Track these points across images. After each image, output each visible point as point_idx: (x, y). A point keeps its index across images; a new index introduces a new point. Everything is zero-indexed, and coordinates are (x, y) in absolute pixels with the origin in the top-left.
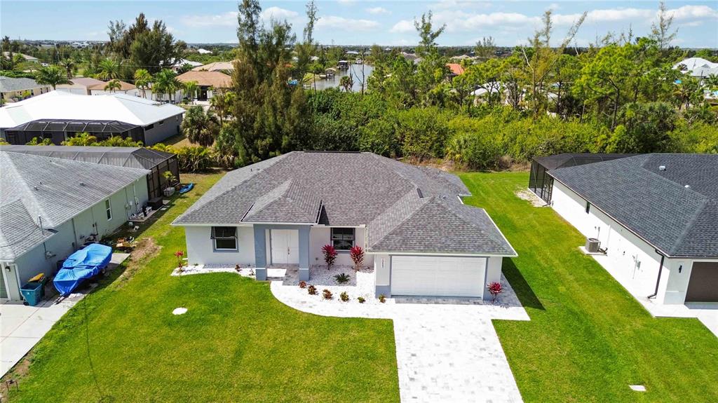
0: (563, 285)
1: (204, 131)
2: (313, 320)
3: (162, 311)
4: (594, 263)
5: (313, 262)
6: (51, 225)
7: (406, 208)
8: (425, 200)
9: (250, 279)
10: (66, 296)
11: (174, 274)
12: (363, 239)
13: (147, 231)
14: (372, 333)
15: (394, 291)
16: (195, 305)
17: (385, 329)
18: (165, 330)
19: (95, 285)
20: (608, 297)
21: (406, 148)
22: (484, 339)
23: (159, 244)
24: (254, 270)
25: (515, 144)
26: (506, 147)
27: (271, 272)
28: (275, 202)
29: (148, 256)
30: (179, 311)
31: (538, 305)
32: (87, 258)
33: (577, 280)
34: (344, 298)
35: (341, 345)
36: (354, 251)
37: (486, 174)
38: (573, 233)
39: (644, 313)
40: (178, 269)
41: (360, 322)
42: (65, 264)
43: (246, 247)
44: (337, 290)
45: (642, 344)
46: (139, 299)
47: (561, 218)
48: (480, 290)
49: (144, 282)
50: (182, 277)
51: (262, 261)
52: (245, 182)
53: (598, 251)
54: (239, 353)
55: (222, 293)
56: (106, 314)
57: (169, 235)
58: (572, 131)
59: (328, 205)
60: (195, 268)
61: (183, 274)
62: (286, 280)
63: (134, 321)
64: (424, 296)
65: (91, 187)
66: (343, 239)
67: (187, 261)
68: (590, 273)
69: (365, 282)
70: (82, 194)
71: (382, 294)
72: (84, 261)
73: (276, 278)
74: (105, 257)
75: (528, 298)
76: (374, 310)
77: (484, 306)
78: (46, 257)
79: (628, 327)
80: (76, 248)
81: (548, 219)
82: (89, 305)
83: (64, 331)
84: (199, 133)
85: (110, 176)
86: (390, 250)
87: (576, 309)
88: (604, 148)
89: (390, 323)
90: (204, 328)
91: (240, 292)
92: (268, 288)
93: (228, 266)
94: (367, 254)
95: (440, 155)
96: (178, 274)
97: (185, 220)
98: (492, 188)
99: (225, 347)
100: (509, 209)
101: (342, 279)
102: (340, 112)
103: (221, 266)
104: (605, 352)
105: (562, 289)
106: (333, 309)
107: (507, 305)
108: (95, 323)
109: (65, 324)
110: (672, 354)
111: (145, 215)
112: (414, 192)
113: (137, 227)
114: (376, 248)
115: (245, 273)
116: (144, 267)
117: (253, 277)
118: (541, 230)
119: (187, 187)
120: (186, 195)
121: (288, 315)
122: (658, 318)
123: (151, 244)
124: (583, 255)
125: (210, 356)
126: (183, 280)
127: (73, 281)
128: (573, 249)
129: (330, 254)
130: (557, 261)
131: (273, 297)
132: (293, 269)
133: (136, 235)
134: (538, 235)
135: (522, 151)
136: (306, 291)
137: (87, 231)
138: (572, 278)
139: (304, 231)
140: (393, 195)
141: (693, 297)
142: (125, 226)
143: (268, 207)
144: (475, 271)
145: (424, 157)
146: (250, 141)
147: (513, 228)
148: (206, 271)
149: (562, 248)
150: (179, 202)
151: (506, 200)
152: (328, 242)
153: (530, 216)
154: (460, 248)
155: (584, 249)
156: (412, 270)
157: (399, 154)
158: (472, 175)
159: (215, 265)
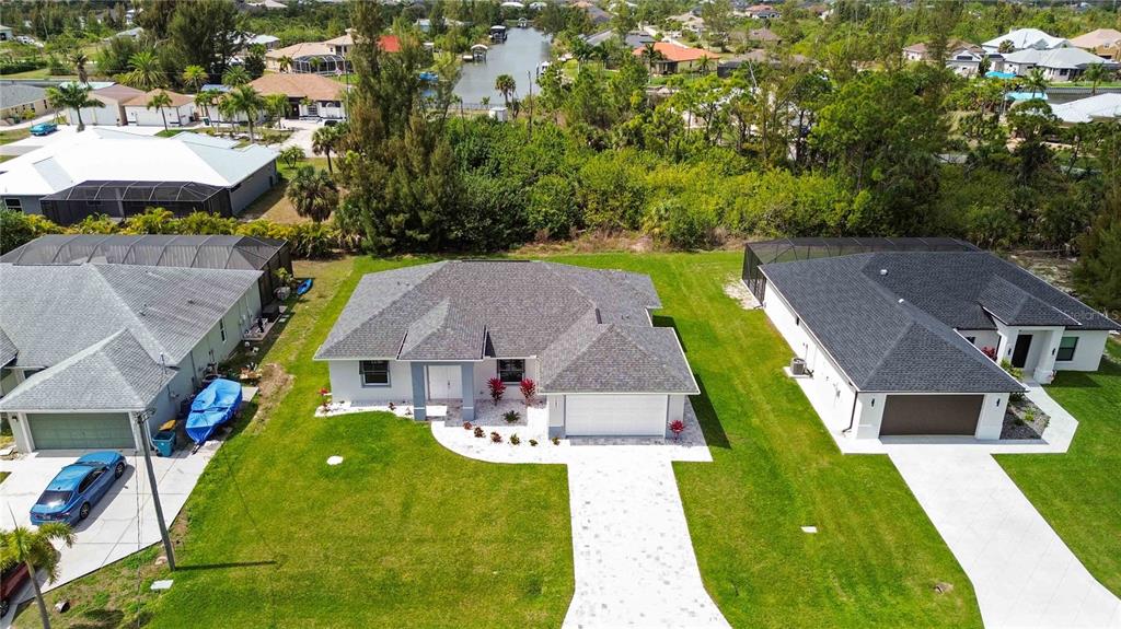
0: (758, 416)
1: (318, 201)
2: (481, 467)
3: (315, 460)
4: (796, 390)
5: (479, 397)
6: (173, 361)
7: (582, 336)
8: (603, 328)
9: (407, 419)
10: (202, 444)
11: (318, 414)
12: (534, 372)
13: (270, 353)
14: (545, 481)
15: (569, 431)
16: (351, 453)
17: (559, 474)
18: (323, 483)
19: (229, 430)
20: (802, 431)
21: (590, 216)
22: (661, 483)
23: (289, 372)
24: (412, 408)
25: (733, 209)
26: (720, 214)
27: (431, 410)
28: (433, 334)
29: (280, 388)
30: (335, 460)
31: (725, 443)
32: (217, 399)
33: (773, 410)
34: (515, 441)
35: (513, 494)
36: (524, 384)
37: (691, 256)
38: (782, 348)
39: (834, 448)
40: (322, 408)
41: (532, 467)
42: (193, 407)
43: (401, 381)
44: (506, 431)
45: (824, 483)
46: (285, 447)
47: (772, 326)
48: (661, 427)
49: (284, 424)
50: (329, 418)
51: (420, 399)
52: (394, 303)
53: (804, 373)
54: (406, 506)
55: (378, 437)
56: (251, 465)
57: (298, 359)
58: (806, 195)
59: (493, 331)
60: (342, 407)
61: (329, 414)
62: (448, 420)
63: (286, 472)
64: (601, 436)
65: (203, 305)
66: (512, 372)
67: (330, 397)
68: (790, 401)
69: (537, 420)
70: (194, 316)
72: (215, 403)
73: (437, 418)
74: (236, 396)
75: (715, 435)
76: (547, 454)
77: (664, 446)
78: (171, 399)
79: (815, 465)
80: (199, 387)
81: (755, 328)
82: (230, 454)
83: (212, 486)
84: (311, 203)
85: (218, 285)
86: (563, 390)
87: (766, 446)
88: (845, 217)
89: (563, 469)
90: (365, 480)
91: (398, 436)
92: (429, 430)
93: (379, 403)
94: (538, 393)
95: (635, 227)
96: (323, 415)
97: (328, 352)
98: (697, 280)
99: (392, 500)
100: (713, 313)
101: (512, 418)
102: (499, 164)
103: (370, 403)
104: (785, 493)
105: (755, 421)
106: (502, 454)
107: (690, 444)
108: (243, 475)
109: (211, 477)
110: (850, 495)
111: (262, 331)
112: (591, 314)
113: (257, 349)
114: (548, 388)
115: (400, 411)
116: (278, 404)
117: (410, 417)
118: (745, 342)
119: (305, 285)
120: (306, 296)
121: (454, 462)
122: (847, 455)
123: (280, 373)
124: (786, 378)
125: (378, 510)
126: (332, 423)
127: (208, 428)
128: (777, 370)
129: (496, 389)
130: (756, 386)
131: (436, 442)
132: (455, 406)
133: (258, 360)
134: (742, 350)
135: (741, 220)
136: (471, 432)
138: (768, 407)
139: (467, 368)
140: (569, 318)
141: (888, 431)
142: (241, 347)
143: (426, 342)
144: (655, 408)
145: (613, 230)
146: (381, 214)
147: (714, 340)
148: (355, 410)
149: (764, 369)
150: (298, 308)
151: (711, 299)
152: (495, 375)
153: (737, 323)
154: (640, 386)
155: (788, 371)
156: (588, 409)
157: (581, 225)
158: (675, 258)
159: (362, 402)
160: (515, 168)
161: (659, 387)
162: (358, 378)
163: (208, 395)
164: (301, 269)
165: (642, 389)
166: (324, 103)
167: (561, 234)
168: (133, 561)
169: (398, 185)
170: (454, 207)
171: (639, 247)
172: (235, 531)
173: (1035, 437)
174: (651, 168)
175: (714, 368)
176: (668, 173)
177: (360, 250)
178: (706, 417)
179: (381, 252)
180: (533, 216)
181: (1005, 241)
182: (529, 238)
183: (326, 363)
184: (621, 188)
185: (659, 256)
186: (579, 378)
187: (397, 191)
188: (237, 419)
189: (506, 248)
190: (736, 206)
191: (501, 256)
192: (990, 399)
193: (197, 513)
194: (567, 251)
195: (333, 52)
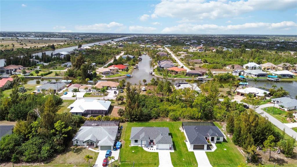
2: (149, 152)
3: (131, 151)
4: (185, 144)
5: (148, 144)
6: (114, 140)
7: (160, 137)
8: (162, 136)
10: (118, 149)
12: (154, 141)
15: (159, 148)
16: (135, 151)
17: (157, 153)
18: (132, 154)
19: (120, 148)
20: (185, 149)
21: (160, 115)
22: (168, 154)
26: (180, 115)
27: (143, 146)
29: (124, 143)
30: (133, 151)
33: (182, 146)
34: (152, 149)
35: (153, 155)
36: (153, 143)
37: (176, 122)
41: (154, 152)
43: (139, 142)
44: (152, 148)
45: (186, 155)
46: (127, 150)
47: (184, 135)
48: (169, 148)
49: (126, 147)
51: (142, 144)
52: (138, 133)
53: (187, 141)
54: (142, 156)
55: (137, 149)
56: (124, 152)
57: (125, 139)
59: (150, 137)
60: (132, 145)
62: (145, 147)
63: (128, 153)
64: (162, 149)
65: (114, 132)
66: (152, 141)
67: (130, 144)
69: (155, 147)
70: (114, 134)
71: (157, 149)
74: (120, 144)
75: (175, 149)
76: (156, 151)
77: (169, 150)
78: (114, 144)
79: (186, 153)
81: (182, 135)
82: (121, 151)
83: (121, 154)
84: (121, 114)
85: (115, 129)
86: (158, 144)
87: (181, 150)
88: (198, 116)
90: (137, 153)
91: (140, 149)
92: (143, 148)
93: (136, 145)
94: (155, 144)
95: (167, 117)
96: (130, 146)
99: (140, 156)
100: (177, 132)
101: (152, 147)
104: (182, 155)
105: (180, 147)
106: (151, 151)
107: (172, 150)
110: (188, 156)
111: (119, 135)
112: (161, 134)
113: (119, 137)
114: (156, 144)
115: (139, 146)
116: (124, 145)
119: (121, 127)
120: (122, 129)
121: (146, 152)
122: (189, 151)
123: (123, 141)
126: (132, 147)
130: (181, 143)
132: (145, 145)
133: (120, 139)
134: (180, 138)
136: (148, 148)
139: (147, 141)
140: (158, 134)
141: (194, 149)
142: (117, 137)
143: (143, 138)
144: (168, 146)
145: (164, 117)
146: (131, 116)
147: (176, 136)
148: (134, 146)
149: (182, 141)
150: (122, 131)
151: (177, 130)
152: (150, 142)
153: (180, 134)
154: (166, 143)
155: (185, 141)
156: (161, 146)
157: (159, 116)
158: (173, 122)
159: (135, 145)
160: (149, 107)
161: (168, 143)
162: (134, 142)
163: (117, 144)
164: (121, 124)
165: (166, 144)
166: (113, 87)
167: (156, 118)
168: (116, 161)
169: (134, 112)
170: (142, 115)
171: (168, 120)
172: (125, 158)
173: (211, 150)
174: (170, 106)
175: (176, 141)
176: (173, 107)
177: (128, 121)
178: (174, 147)
179: (131, 121)
180: (152, 115)
181: (221, 121)
182: (152, 119)
183: (130, 140)
184: (165, 111)
185: (171, 122)
186: (159, 142)
187: (134, 113)
188: (121, 146)
189: (148, 121)
190: (182, 114)
191: (148, 122)
192: (205, 145)
194: (157, 121)
195: (110, 70)
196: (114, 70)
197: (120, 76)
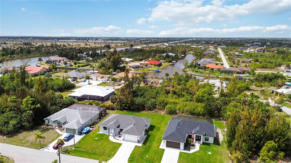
2: (112, 142)
3: (94, 138)
5: (117, 134)
6: (83, 124)
7: (131, 127)
9: (107, 135)
10: (83, 135)
11: (98, 133)
13: (97, 124)
14: (118, 145)
15: (125, 139)
16: (99, 138)
17: (120, 145)
18: (94, 141)
19: (87, 133)
21: (157, 107)
22: (132, 148)
27: (110, 134)
29: (95, 129)
31: (145, 144)
32: (87, 129)
35: (114, 146)
41: (118, 143)
42: (84, 130)
44: (119, 139)
45: (154, 151)
46: (92, 136)
48: (137, 141)
49: (93, 134)
52: (110, 119)
54: (101, 145)
55: (103, 137)
56: (88, 138)
59: (121, 125)
60: (101, 132)
62: (112, 136)
63: (91, 139)
64: (129, 141)
65: (89, 116)
66: (121, 130)
70: (88, 118)
71: (123, 140)
74: (89, 129)
76: (121, 142)
77: (136, 143)
78: (81, 128)
79: (155, 149)
80: (86, 127)
82: (86, 136)
83: (82, 139)
84: (113, 101)
85: (92, 114)
86: (125, 133)
90: (98, 141)
91: (105, 137)
95: (164, 109)
99: (100, 144)
101: (120, 137)
104: (148, 152)
105: (153, 142)
106: (116, 141)
107: (140, 144)
108: (86, 139)
110: (155, 153)
111: (98, 121)
116: (94, 131)
119: (107, 114)
120: (107, 116)
121: (109, 141)
122: (160, 148)
123: (97, 127)
125: (98, 145)
127: (84, 133)
129: (119, 133)
131: (109, 138)
132: (114, 134)
133: (95, 125)
136: (113, 138)
137: (87, 124)
139: (114, 129)
140: (131, 124)
141: (167, 146)
142: (94, 123)
144: (135, 138)
146: (122, 104)
147: (159, 130)
148: (102, 133)
150: (104, 118)
152: (119, 131)
157: (155, 108)
158: (167, 116)
159: (104, 132)
160: (147, 97)
161: (136, 135)
162: (103, 129)
164: (108, 111)
165: (134, 135)
167: (150, 109)
168: (71, 146)
171: (163, 113)
172: (82, 144)
173: (189, 150)
177: (118, 109)
178: (146, 140)
179: (121, 110)
180: (146, 106)
182: (144, 110)
183: (99, 126)
184: (164, 102)
187: (124, 100)
188: (89, 132)
189: (141, 111)
191: (139, 112)
192: (181, 143)
193: (79, 142)
194: (150, 112)
195: (140, 65)
196: (144, 64)
197: (149, 70)
